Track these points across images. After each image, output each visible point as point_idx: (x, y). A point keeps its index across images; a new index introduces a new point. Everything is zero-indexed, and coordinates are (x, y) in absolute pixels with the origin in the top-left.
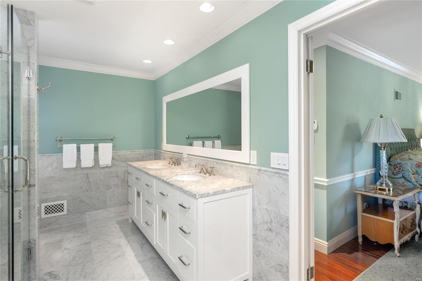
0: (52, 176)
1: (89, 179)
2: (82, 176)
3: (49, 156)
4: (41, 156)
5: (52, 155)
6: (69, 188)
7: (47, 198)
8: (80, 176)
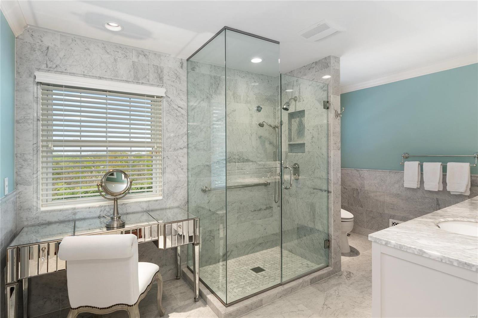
0: (398, 194)
1: (440, 207)
2: (431, 200)
3: (396, 172)
4: (389, 172)
5: (398, 172)
6: (416, 211)
7: (394, 215)
8: (428, 200)
